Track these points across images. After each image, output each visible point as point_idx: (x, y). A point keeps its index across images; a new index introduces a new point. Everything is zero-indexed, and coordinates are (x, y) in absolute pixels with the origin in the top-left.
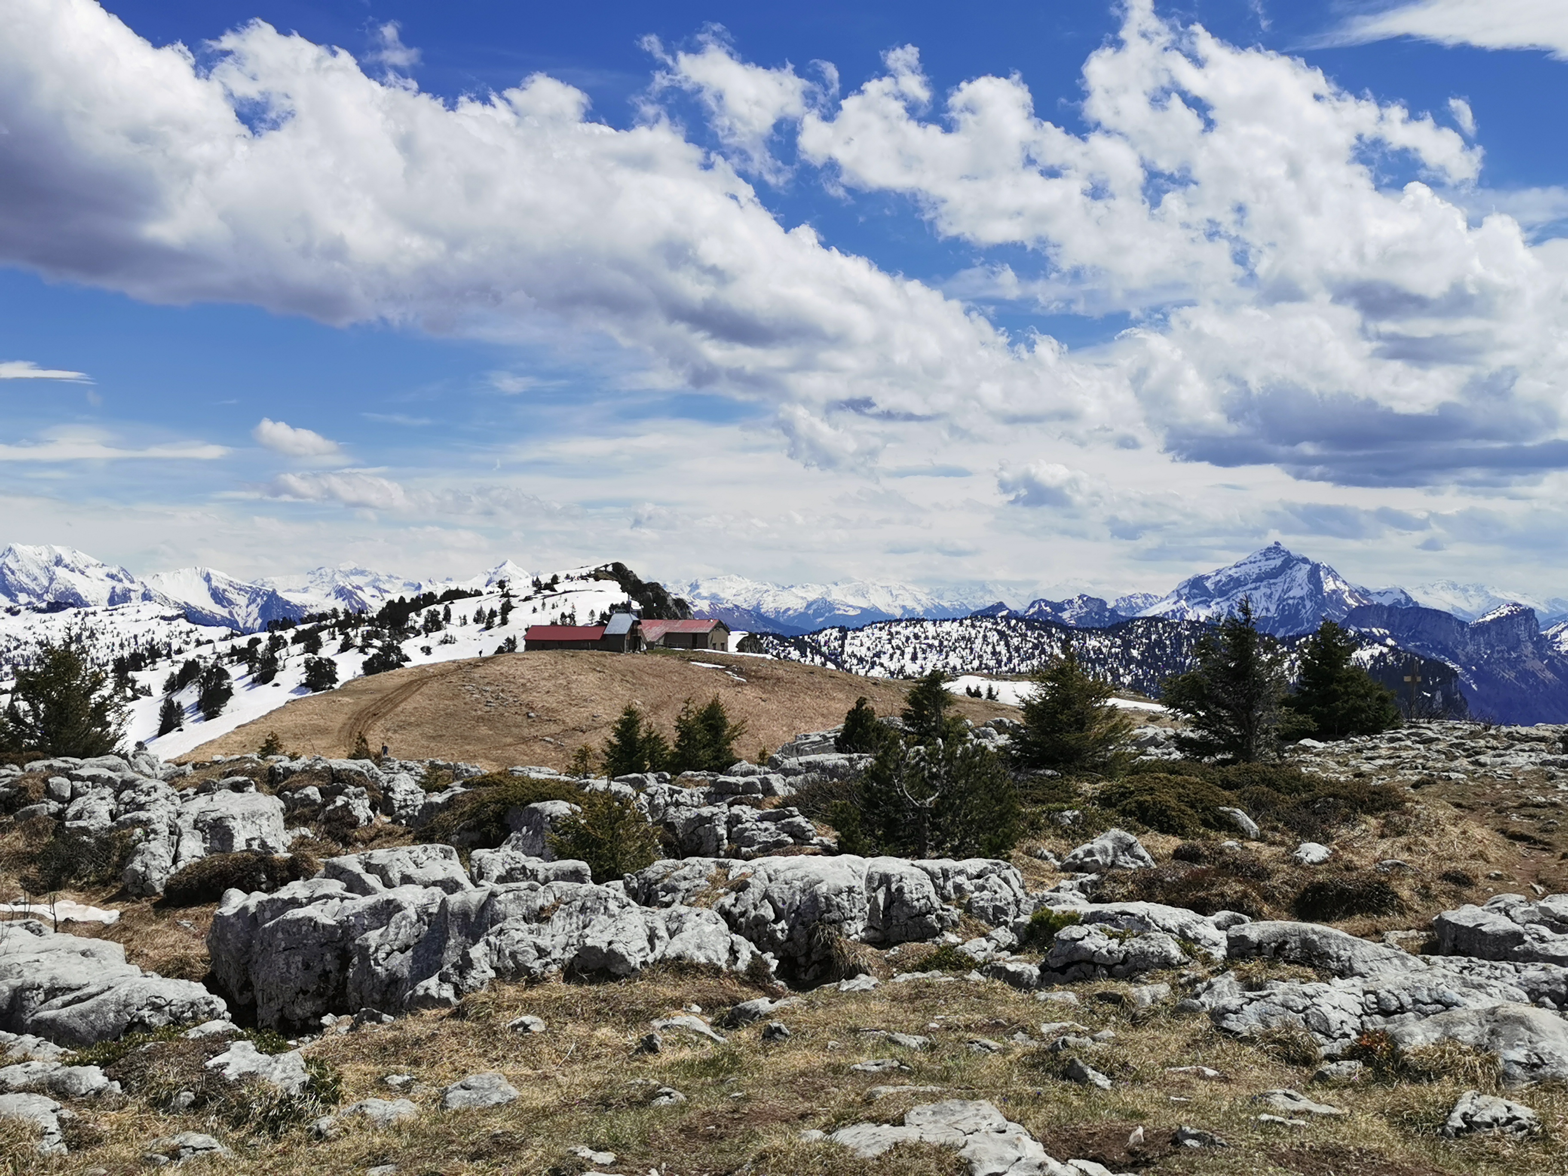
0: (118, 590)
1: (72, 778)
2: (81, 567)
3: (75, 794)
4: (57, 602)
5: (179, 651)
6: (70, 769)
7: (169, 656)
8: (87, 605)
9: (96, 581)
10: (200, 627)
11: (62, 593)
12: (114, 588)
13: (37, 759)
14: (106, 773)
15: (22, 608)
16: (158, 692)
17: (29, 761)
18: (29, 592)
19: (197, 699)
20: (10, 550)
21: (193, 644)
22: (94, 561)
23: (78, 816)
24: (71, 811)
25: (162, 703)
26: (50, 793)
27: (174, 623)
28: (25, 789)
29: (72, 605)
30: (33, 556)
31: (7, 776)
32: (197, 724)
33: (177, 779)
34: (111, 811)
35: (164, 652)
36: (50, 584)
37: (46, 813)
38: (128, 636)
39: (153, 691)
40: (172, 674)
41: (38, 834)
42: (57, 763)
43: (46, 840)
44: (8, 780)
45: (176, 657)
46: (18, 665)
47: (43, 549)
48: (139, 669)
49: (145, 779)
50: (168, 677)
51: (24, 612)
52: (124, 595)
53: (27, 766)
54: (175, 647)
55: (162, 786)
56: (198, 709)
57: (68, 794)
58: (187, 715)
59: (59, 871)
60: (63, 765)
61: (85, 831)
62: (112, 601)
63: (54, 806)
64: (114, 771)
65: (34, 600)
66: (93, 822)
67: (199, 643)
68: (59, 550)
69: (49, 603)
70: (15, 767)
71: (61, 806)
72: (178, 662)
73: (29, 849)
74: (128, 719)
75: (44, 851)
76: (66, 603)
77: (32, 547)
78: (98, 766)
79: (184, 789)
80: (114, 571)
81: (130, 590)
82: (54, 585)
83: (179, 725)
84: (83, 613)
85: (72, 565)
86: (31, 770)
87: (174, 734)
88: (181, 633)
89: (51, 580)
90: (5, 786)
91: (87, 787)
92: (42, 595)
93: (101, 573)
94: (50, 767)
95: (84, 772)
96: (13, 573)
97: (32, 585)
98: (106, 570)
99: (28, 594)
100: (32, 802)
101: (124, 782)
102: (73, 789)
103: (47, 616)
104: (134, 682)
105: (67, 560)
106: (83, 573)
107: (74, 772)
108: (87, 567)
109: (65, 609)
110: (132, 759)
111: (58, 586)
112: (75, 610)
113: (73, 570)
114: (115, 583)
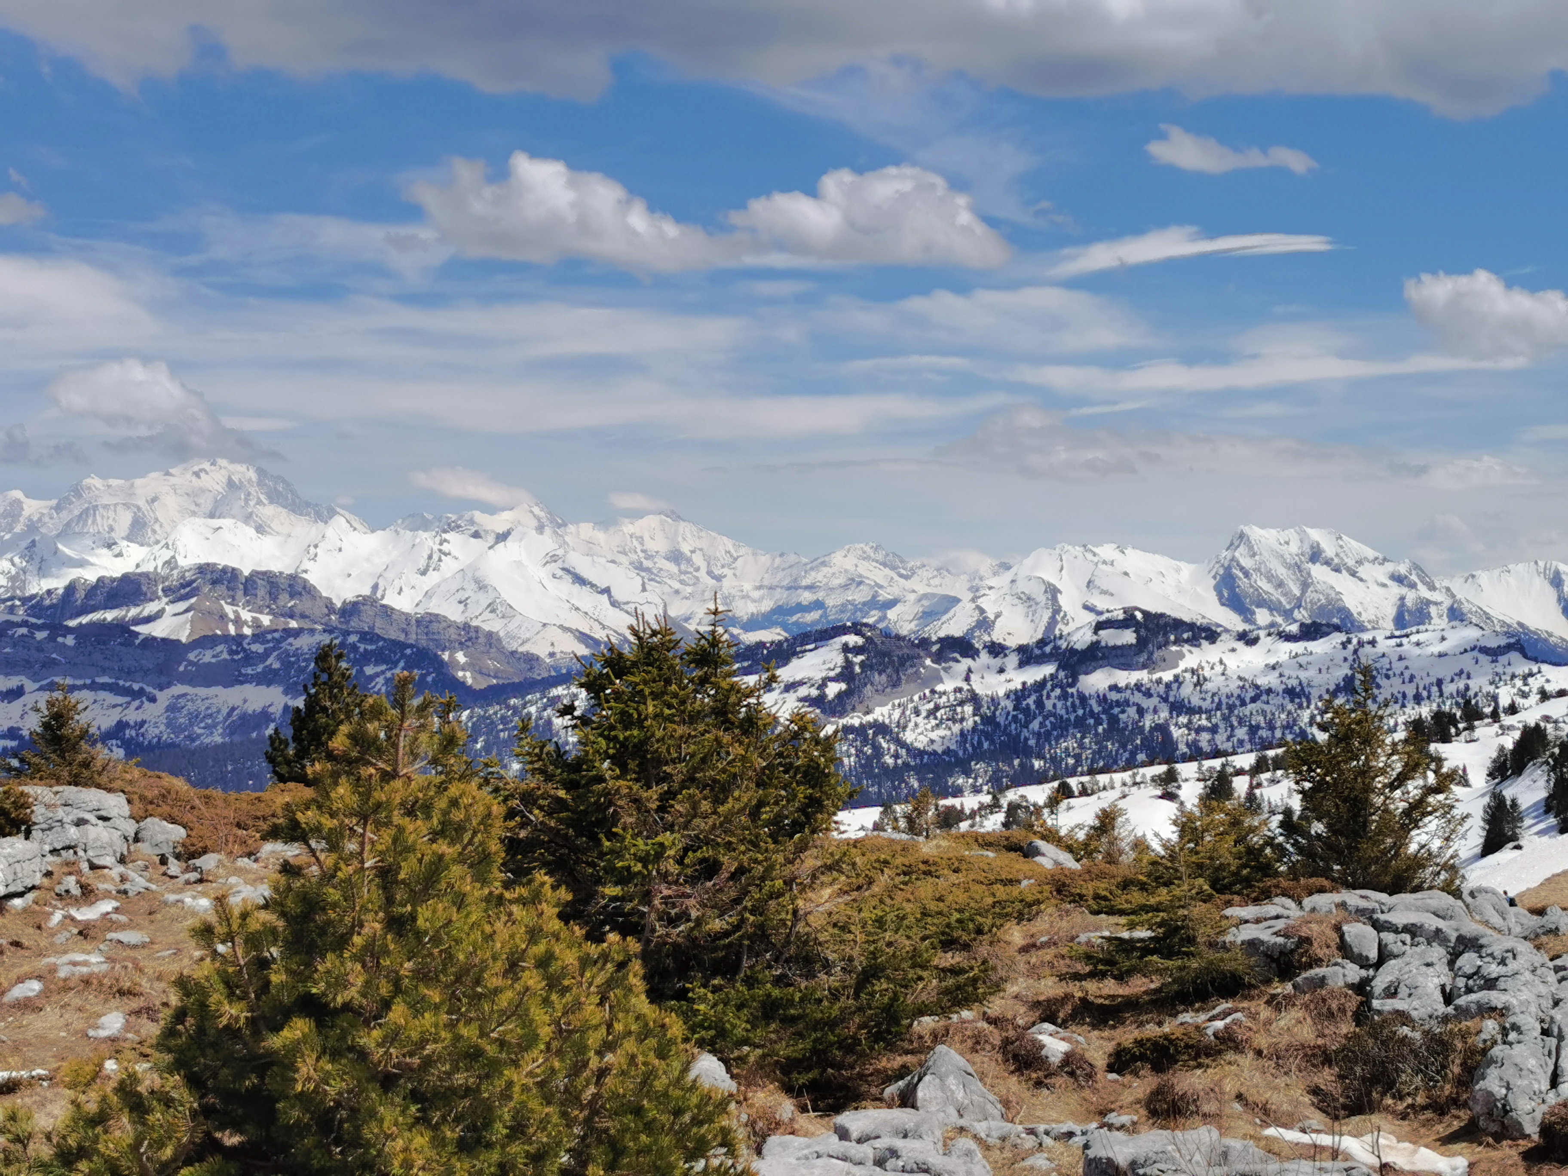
0: (1409, 603)
1: (1380, 927)
2: (1351, 563)
3: (1384, 955)
4: (1314, 623)
5: (1513, 709)
6: (1373, 911)
7: (1495, 716)
8: (1362, 629)
9: (1374, 587)
10: (1545, 667)
11: (1322, 607)
12: (1402, 599)
13: (1321, 890)
14: (1432, 923)
15: (1262, 634)
16: (1479, 779)
17: (1310, 894)
18: (1272, 607)
19: (1544, 794)
20: (1242, 536)
21: (1534, 698)
22: (1371, 553)
23: (1391, 992)
24: (1381, 982)
25: (1486, 800)
26: (1345, 949)
27: (1503, 659)
28: (1306, 941)
29: (1337, 628)
30: (1277, 547)
31: (1277, 917)
32: (1545, 839)
33: (1544, 939)
34: (1443, 987)
35: (1488, 710)
36: (1304, 592)
37: (1341, 983)
38: (1427, 681)
39: (1471, 777)
40: (1502, 749)
41: (1331, 1015)
42: (1354, 898)
43: (1344, 1029)
44: (1280, 924)
45: (1507, 720)
46: (1258, 727)
47: (1291, 534)
48: (1446, 739)
49: (1495, 934)
50: (1494, 755)
51: (1265, 641)
52: (1420, 611)
53: (1308, 902)
54: (1504, 701)
55: (1524, 948)
56: (1547, 812)
57: (1373, 954)
58: (1528, 822)
59: (1371, 1081)
60: (1363, 904)
61: (1403, 1017)
62: (1400, 621)
63: (1353, 973)
64: (1443, 918)
65: (1279, 620)
66: (1416, 1004)
67: (1545, 696)
68: (1315, 535)
69: (1302, 625)
70: (1289, 902)
71: (1364, 973)
72: (1510, 728)
73: (1320, 1041)
75: (1344, 1048)
76: (1328, 625)
77: (1273, 532)
78: (1418, 909)
79: (1558, 956)
80: (1403, 569)
81: (1428, 603)
82: (1310, 595)
83: (1514, 838)
84: (1355, 641)
85: (1336, 561)
86: (1313, 910)
87: (1505, 855)
88: (1513, 677)
89: (1305, 585)
90: (1277, 934)
91: (1404, 943)
92: (1291, 611)
93: (1381, 573)
94: (1343, 905)
95: (1399, 918)
96: (1247, 574)
97: (1276, 595)
98: (1390, 567)
99: (1271, 609)
100: (1317, 962)
101: (1461, 939)
102: (1382, 947)
103: (1298, 647)
104: (1439, 760)
105: (1329, 550)
106: (1353, 574)
107: (1382, 917)
108: (1360, 562)
109: (1328, 634)
110: (1469, 900)
111: (1316, 596)
112: (1343, 637)
113: (1337, 570)
114: (1404, 590)
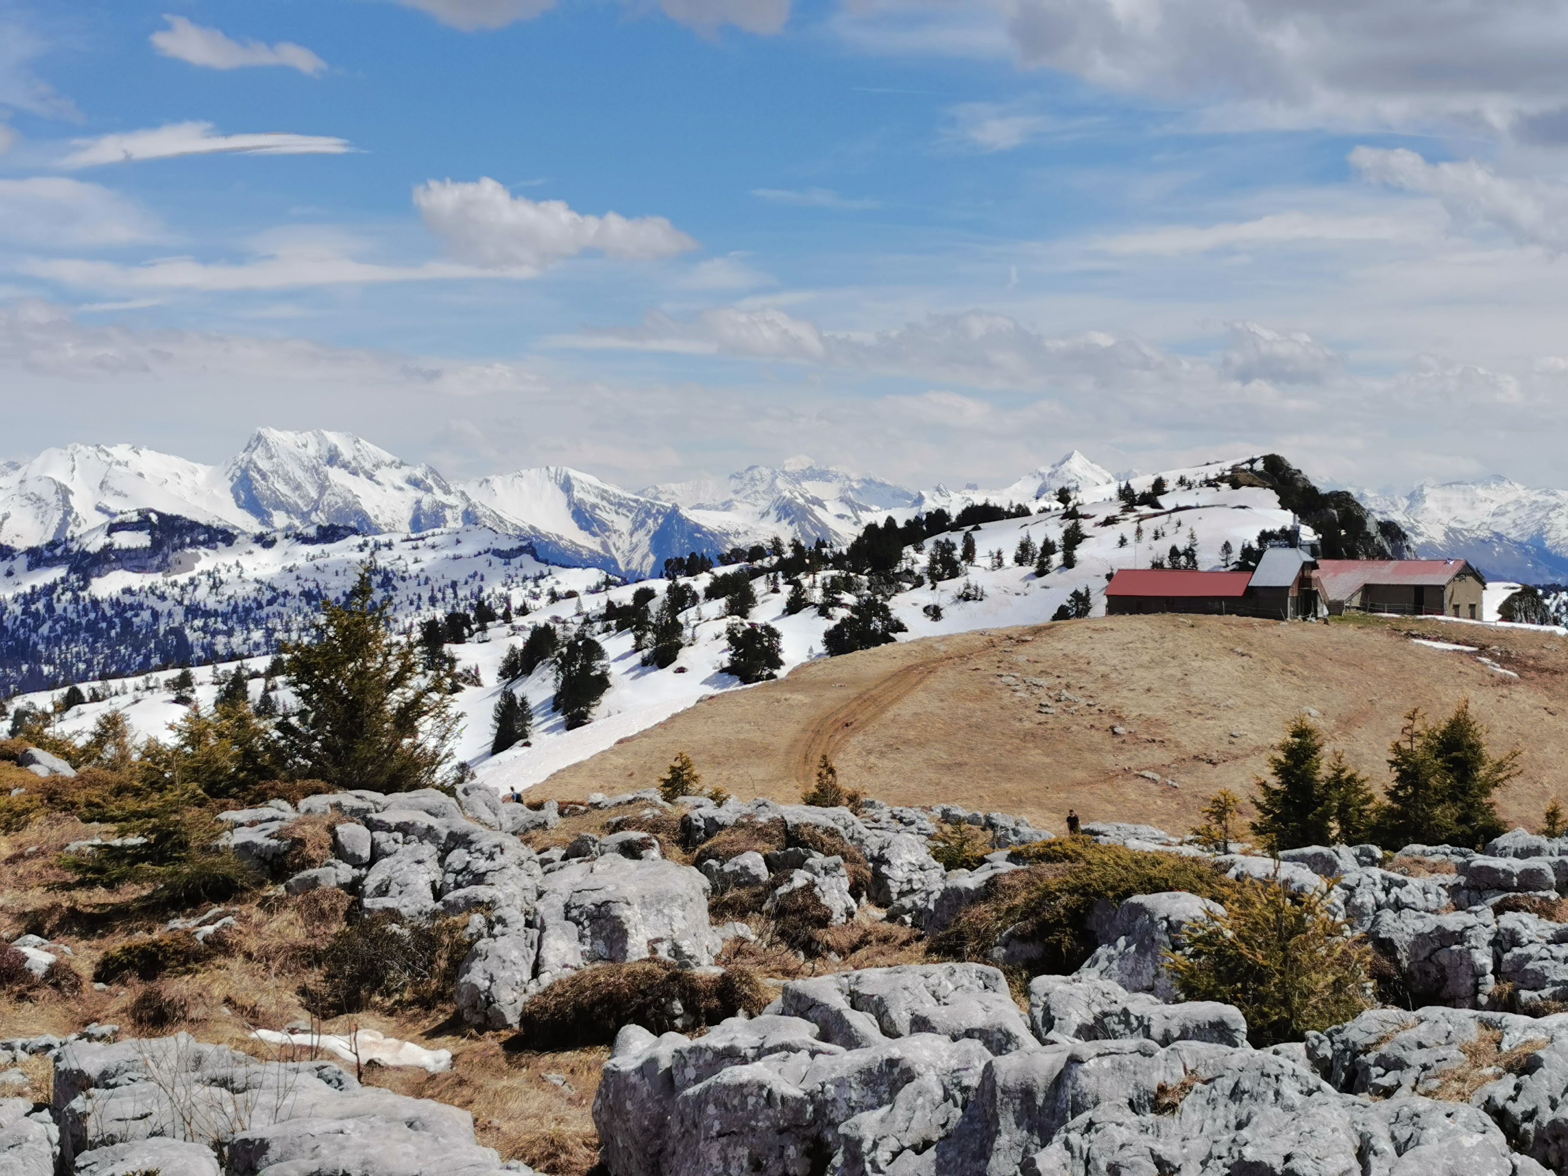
0: (426, 505)
1: (372, 826)
2: (368, 466)
3: (377, 853)
4: (331, 526)
5: (524, 611)
6: (368, 811)
7: (507, 617)
8: (378, 531)
9: (391, 491)
10: (554, 568)
11: (339, 510)
12: (418, 502)
13: (317, 792)
14: (424, 820)
15: (279, 536)
16: (491, 679)
17: (306, 796)
18: (290, 510)
19: (553, 692)
20: (259, 438)
21: (545, 599)
22: (388, 457)
23: (382, 891)
24: (372, 880)
25: (498, 698)
26: (338, 850)
27: (515, 562)
28: (300, 842)
29: (355, 531)
30: (294, 449)
31: (273, 819)
32: (553, 735)
33: (533, 833)
34: (433, 883)
35: (500, 611)
36: (321, 495)
37: (333, 883)
38: (442, 583)
39: (483, 677)
40: (513, 649)
41: (322, 916)
42: (348, 799)
43: (335, 928)
44: (274, 827)
45: (518, 621)
46: (274, 629)
47: (309, 437)
48: (459, 639)
49: (485, 830)
50: (506, 655)
51: (282, 544)
52: (436, 514)
53: (303, 804)
54: (516, 603)
55: (512, 843)
56: (555, 710)
57: (366, 854)
58: (536, 720)
59: (358, 980)
60: (358, 804)
61: (393, 915)
62: (416, 524)
63: (346, 872)
64: (436, 816)
65: (297, 522)
66: (406, 900)
67: (554, 597)
68: (333, 438)
69: (320, 527)
70: (284, 804)
71: (356, 872)
72: (522, 628)
73: (310, 942)
74: (457, 728)
75: (332, 948)
76: (346, 528)
77: (291, 434)
78: (411, 807)
79: (546, 850)
80: (419, 473)
81: (444, 506)
82: (327, 498)
83: (524, 735)
84: (371, 544)
85: (354, 464)
86: (308, 811)
87: (516, 751)
88: (525, 579)
89: (322, 488)
90: (270, 836)
91: (396, 841)
92: (309, 513)
93: (397, 477)
94: (338, 806)
95: (392, 817)
96: (264, 476)
97: (294, 497)
98: (406, 471)
99: (288, 512)
100: (310, 863)
101: (452, 835)
102: (375, 847)
103: (315, 550)
104: (452, 661)
105: (347, 453)
106: (370, 477)
107: (375, 816)
108: (377, 466)
109: (345, 537)
110: (462, 797)
111: (333, 499)
112: (359, 540)
113: (354, 473)
114: (420, 494)
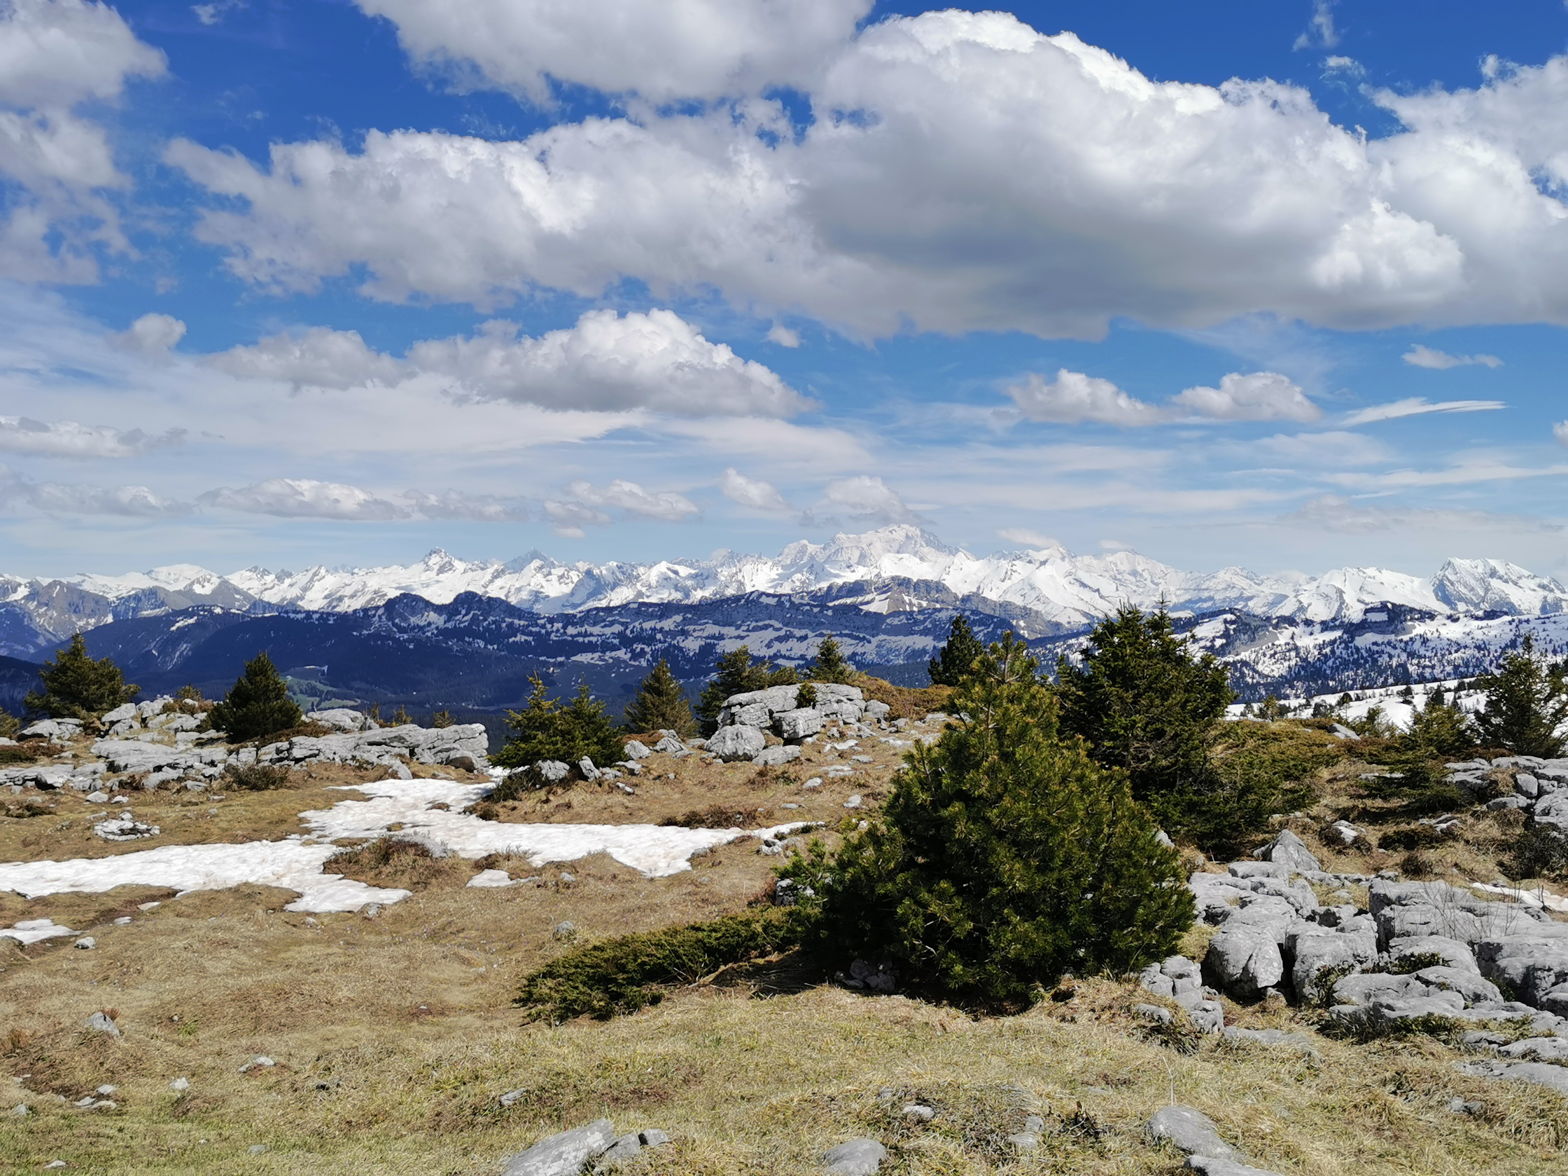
0: (1549, 600)
1: (1538, 776)
2: (1514, 578)
3: (1541, 792)
4: (1492, 610)
6: (1534, 768)
8: (1523, 614)
9: (1528, 591)
11: (1497, 602)
12: (1545, 598)
13: (1503, 755)
15: (1461, 616)
17: (1496, 757)
18: (1467, 601)
20: (1449, 563)
22: (1526, 573)
23: (1546, 812)
24: (1540, 806)
26: (1518, 788)
28: (1496, 782)
29: (1506, 614)
30: (1470, 569)
31: (1477, 769)
36: (1486, 593)
37: (1515, 806)
38: (1560, 643)
41: (1509, 824)
42: (1522, 760)
43: (1518, 831)
44: (1479, 773)
46: (1459, 666)
47: (1479, 562)
51: (1463, 620)
52: (1556, 604)
53: (1495, 762)
57: (1535, 791)
59: (1537, 860)
60: (1528, 764)
61: (1554, 827)
62: (1544, 610)
63: (1523, 801)
65: (1472, 609)
66: (1561, 819)
68: (1493, 563)
69: (1485, 611)
70: (1483, 761)
71: (1529, 801)
73: (1503, 837)
75: (1518, 841)
76: (1501, 611)
77: (1468, 561)
78: (1561, 767)
80: (1545, 582)
81: (1561, 600)
82: (1489, 595)
84: (1517, 620)
85: (1505, 577)
86: (1498, 766)
89: (1487, 590)
90: (1477, 778)
91: (1553, 786)
92: (1479, 604)
94: (1516, 764)
95: (1549, 772)
96: (1452, 584)
97: (1469, 595)
98: (1538, 580)
99: (1466, 603)
100: (1502, 794)
102: (1540, 788)
103: (1483, 623)
105: (1501, 571)
106: (1516, 584)
107: (1540, 771)
108: (1520, 578)
109: (1500, 616)
111: (1493, 596)
112: (1509, 618)
113: (1506, 582)
114: (1546, 593)
